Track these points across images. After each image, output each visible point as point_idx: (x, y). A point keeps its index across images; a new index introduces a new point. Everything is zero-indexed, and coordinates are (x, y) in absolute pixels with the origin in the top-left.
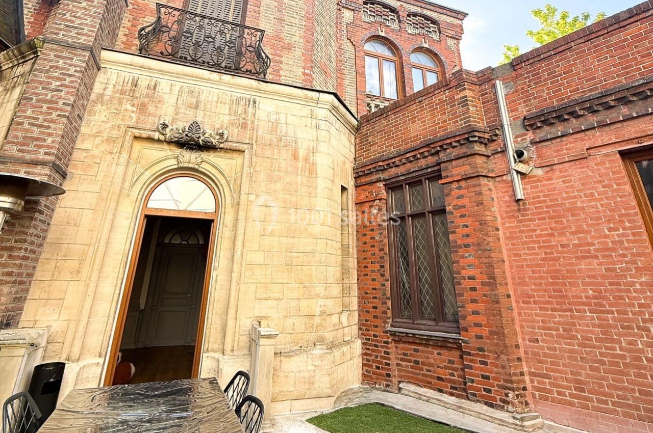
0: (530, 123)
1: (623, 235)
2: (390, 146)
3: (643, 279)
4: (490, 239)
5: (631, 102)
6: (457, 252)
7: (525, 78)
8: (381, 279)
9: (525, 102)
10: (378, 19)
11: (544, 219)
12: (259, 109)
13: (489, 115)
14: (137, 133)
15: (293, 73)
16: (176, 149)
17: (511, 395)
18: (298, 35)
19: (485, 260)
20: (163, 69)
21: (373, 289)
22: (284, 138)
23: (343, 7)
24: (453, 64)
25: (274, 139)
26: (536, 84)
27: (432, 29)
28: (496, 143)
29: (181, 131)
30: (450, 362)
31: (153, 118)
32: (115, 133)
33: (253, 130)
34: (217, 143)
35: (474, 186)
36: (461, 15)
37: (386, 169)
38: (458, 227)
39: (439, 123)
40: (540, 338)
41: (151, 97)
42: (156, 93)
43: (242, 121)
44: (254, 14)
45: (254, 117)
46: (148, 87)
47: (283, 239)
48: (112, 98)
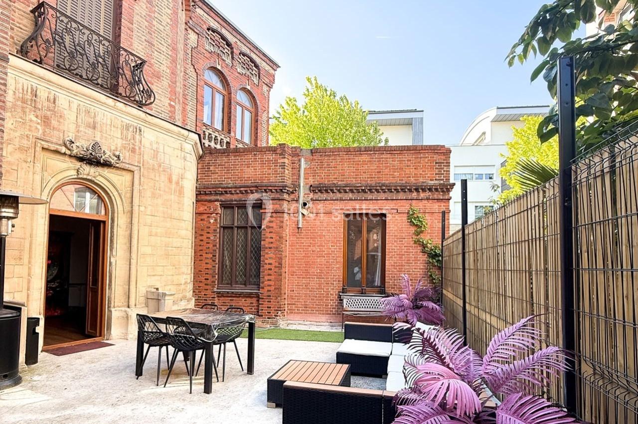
0: (313, 189)
1: (336, 249)
2: (228, 178)
3: (337, 266)
4: (283, 246)
5: (353, 192)
6: (264, 250)
7: (316, 162)
8: (213, 263)
9: (313, 176)
10: (216, 50)
11: (308, 238)
12: (144, 137)
13: (293, 177)
14: (46, 145)
15: (162, 102)
16: (76, 162)
17: (280, 312)
18: (165, 65)
19: (278, 256)
20: (63, 85)
21: (206, 269)
22: (163, 164)
23: (189, 27)
24: (264, 109)
25: (156, 165)
26: (320, 168)
27: (254, 72)
28: (294, 194)
29: (85, 149)
30: (251, 303)
31: (58, 133)
32: (25, 143)
33: (140, 155)
34: (115, 163)
35: (280, 217)
36: (274, 65)
37: (223, 194)
38: (267, 238)
39: (265, 174)
40: (295, 290)
41: (52, 111)
42: (56, 108)
43: (131, 146)
44: (129, 31)
45: (141, 144)
46: (48, 100)
47: (163, 239)
48: (14, 106)
